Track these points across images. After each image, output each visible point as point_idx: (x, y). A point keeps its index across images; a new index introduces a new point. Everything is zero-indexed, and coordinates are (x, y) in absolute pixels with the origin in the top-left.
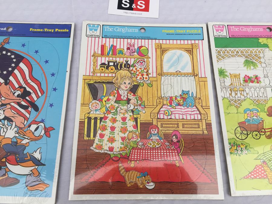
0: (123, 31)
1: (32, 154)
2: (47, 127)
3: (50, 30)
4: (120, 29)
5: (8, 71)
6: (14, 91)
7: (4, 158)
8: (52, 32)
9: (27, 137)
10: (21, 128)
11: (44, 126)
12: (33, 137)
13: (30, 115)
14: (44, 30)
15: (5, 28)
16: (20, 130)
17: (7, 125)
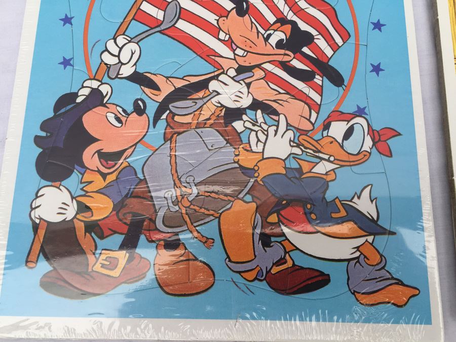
1: (351, 201)
2: (377, 127)
6: (266, 31)
7: (273, 213)
9: (326, 157)
10: (305, 133)
11: (368, 124)
12: (345, 157)
13: (321, 96)
16: (301, 137)
17: (265, 123)
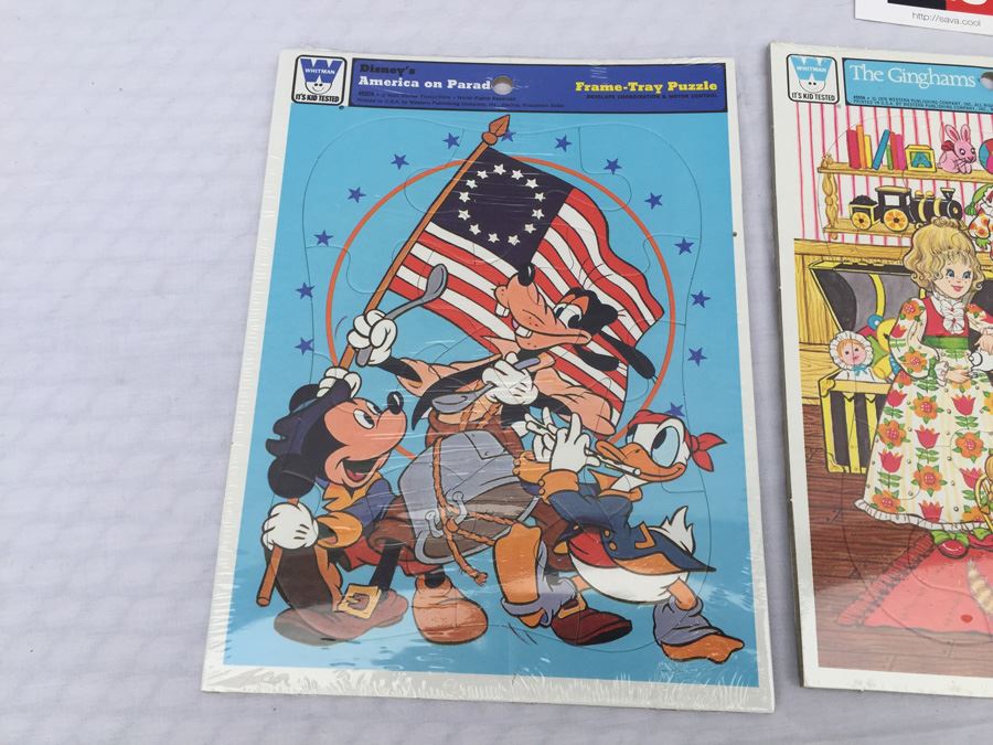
0: (920, 81)
1: (660, 527)
2: (695, 432)
3: (649, 88)
4: (910, 75)
5: (523, 235)
6: (556, 304)
7: (561, 541)
8: (658, 92)
9: (631, 470)
10: (604, 438)
11: (685, 428)
12: (654, 470)
13: (626, 390)
14: (625, 88)
15: (488, 82)
16: (599, 443)
17: (554, 425)
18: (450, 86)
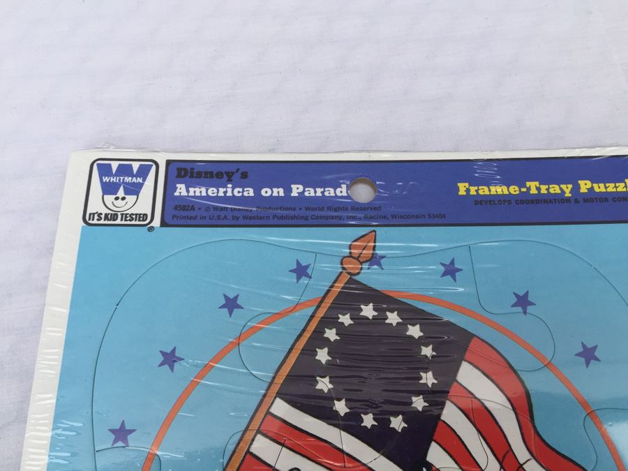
3: (555, 189)
5: (411, 416)
8: (568, 194)
14: (524, 190)
15: (344, 186)
18: (294, 194)
